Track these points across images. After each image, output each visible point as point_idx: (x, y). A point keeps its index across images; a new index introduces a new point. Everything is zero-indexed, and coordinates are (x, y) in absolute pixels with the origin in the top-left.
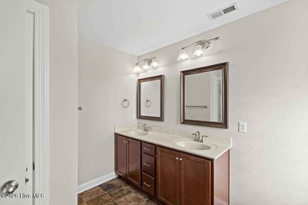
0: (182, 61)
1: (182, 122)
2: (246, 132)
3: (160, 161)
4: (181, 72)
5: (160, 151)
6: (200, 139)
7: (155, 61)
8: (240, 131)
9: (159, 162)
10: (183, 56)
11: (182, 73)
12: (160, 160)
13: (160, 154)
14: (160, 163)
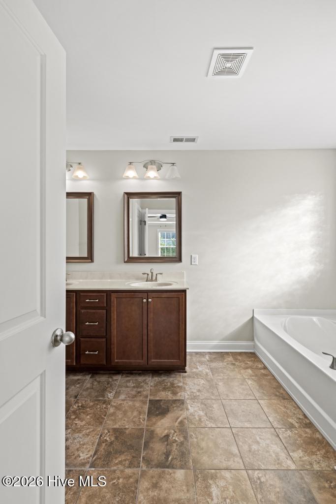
0: (128, 178)
1: (126, 260)
2: (197, 264)
3: (117, 312)
4: (125, 193)
5: (116, 298)
6: (154, 278)
7: (80, 169)
8: (193, 263)
9: (114, 313)
10: (131, 173)
11: (126, 196)
12: (116, 310)
13: (115, 303)
14: (117, 314)
